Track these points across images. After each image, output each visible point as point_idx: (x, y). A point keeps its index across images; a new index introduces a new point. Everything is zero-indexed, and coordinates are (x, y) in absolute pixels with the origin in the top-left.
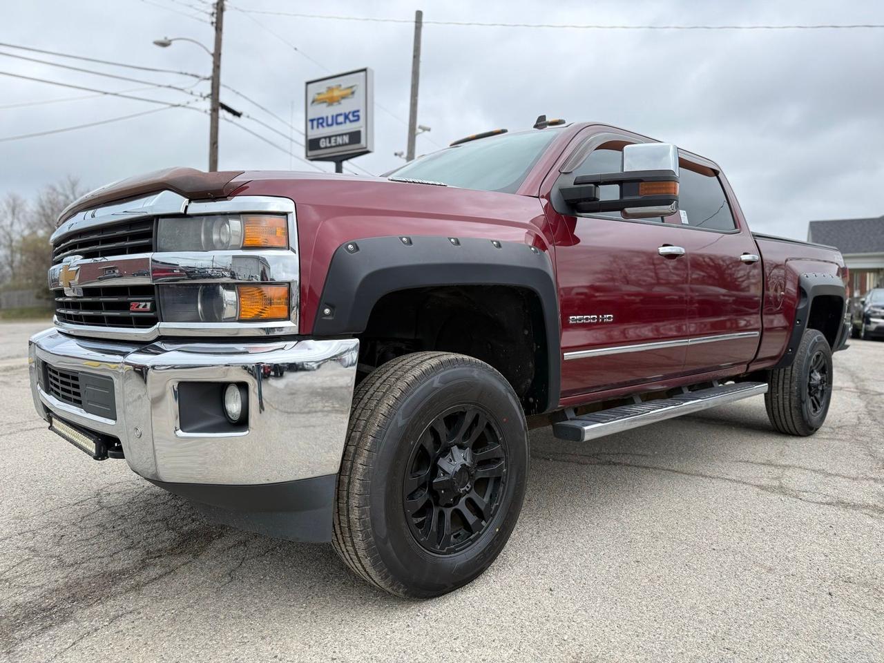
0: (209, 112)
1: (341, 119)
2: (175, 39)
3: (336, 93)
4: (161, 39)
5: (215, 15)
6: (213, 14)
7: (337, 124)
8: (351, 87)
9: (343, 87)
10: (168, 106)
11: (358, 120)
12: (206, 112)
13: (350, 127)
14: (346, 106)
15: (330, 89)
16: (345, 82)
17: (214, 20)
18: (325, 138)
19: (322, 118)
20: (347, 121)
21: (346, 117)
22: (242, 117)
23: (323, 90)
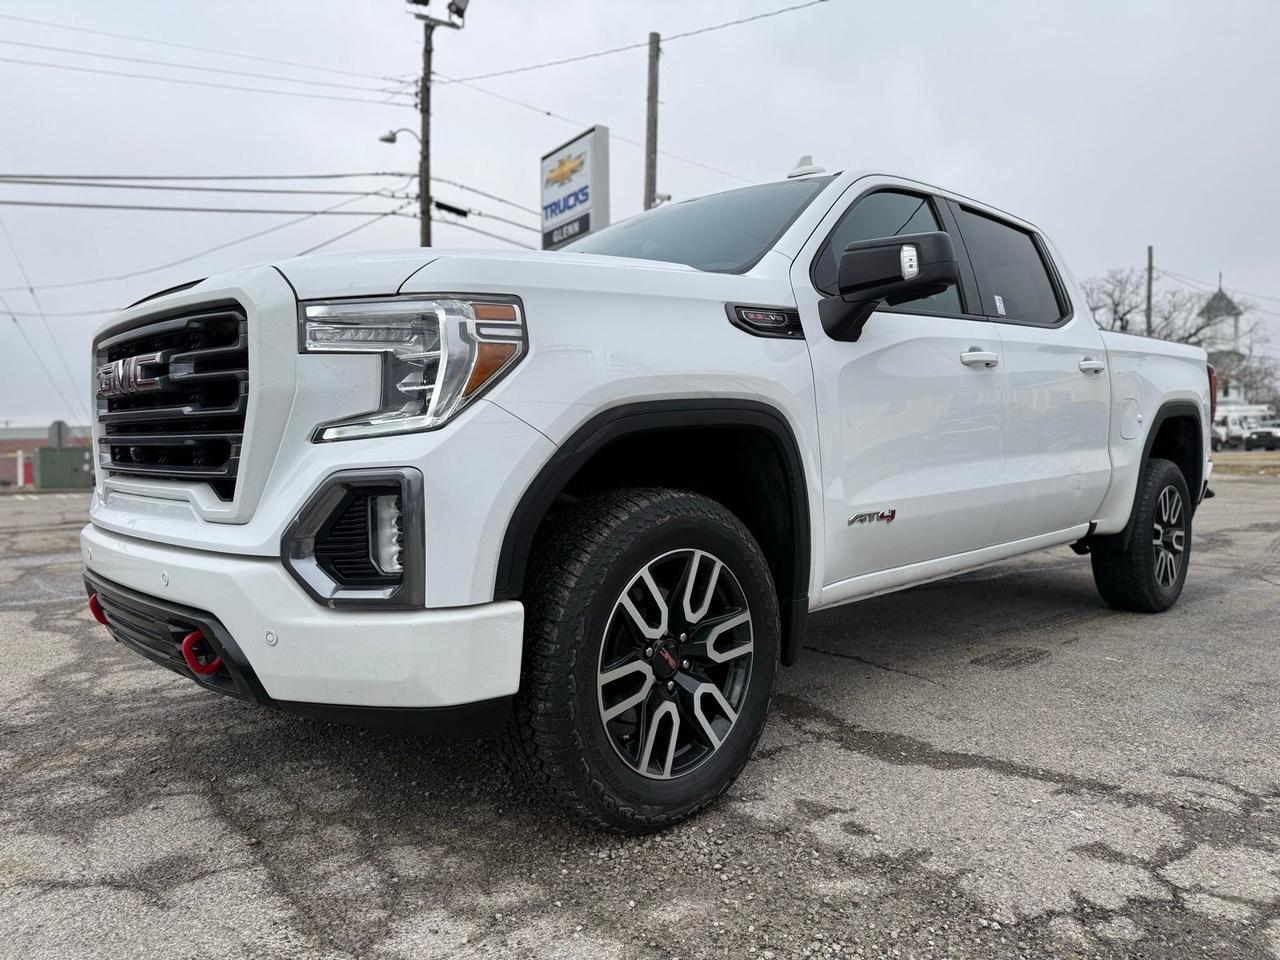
0: (419, 215)
1: (571, 201)
2: (400, 131)
3: (569, 166)
4: (386, 133)
5: (420, 95)
6: (416, 94)
7: (570, 208)
8: (580, 156)
9: (573, 157)
10: (375, 217)
11: (586, 200)
12: (415, 216)
13: (579, 210)
14: (577, 183)
15: (562, 163)
16: (573, 150)
17: (418, 101)
18: (557, 229)
19: (554, 204)
20: (578, 203)
21: (577, 199)
22: (470, 216)
23: (555, 165)
